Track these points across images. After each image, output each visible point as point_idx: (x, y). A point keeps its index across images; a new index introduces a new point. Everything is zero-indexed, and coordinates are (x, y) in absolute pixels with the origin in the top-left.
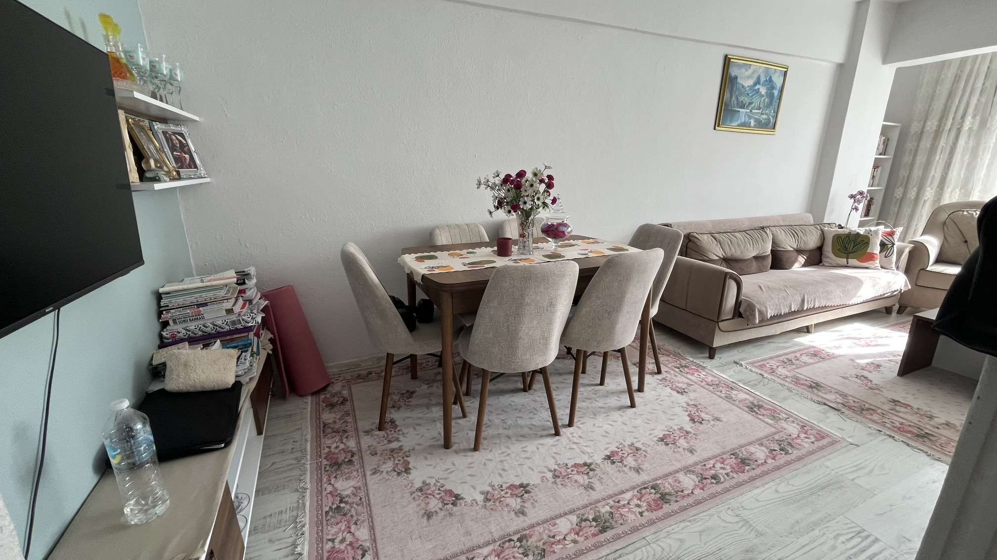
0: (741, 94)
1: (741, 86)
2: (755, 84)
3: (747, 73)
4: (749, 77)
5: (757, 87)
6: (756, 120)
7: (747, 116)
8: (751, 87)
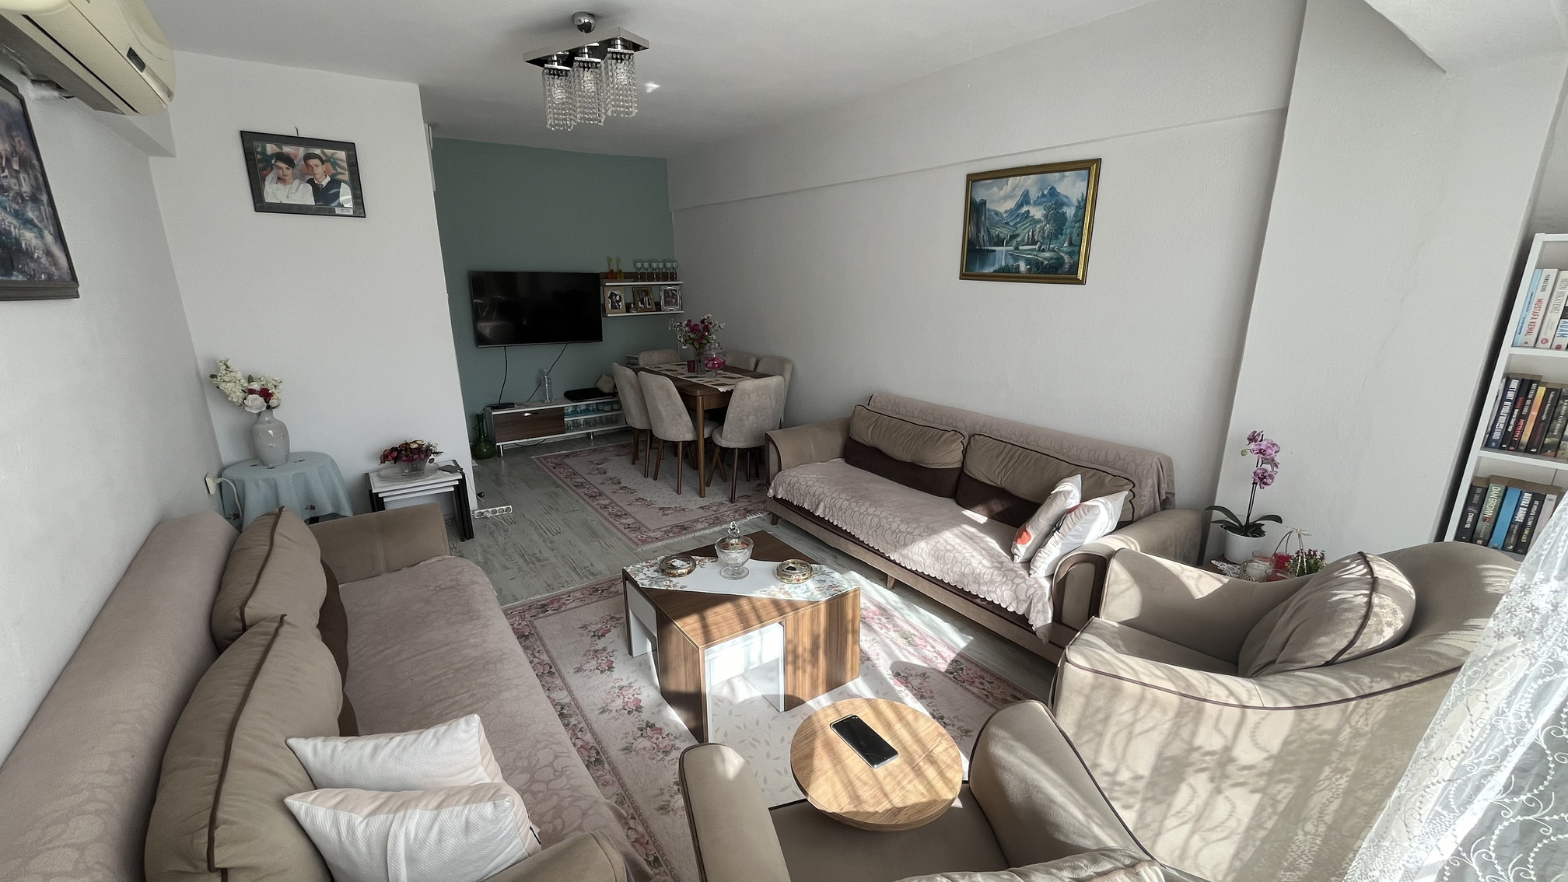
0: (994, 225)
1: (993, 213)
2: (1020, 205)
3: (1002, 193)
4: (1006, 198)
5: (1025, 209)
6: (1028, 262)
7: (1009, 256)
8: (1011, 212)
